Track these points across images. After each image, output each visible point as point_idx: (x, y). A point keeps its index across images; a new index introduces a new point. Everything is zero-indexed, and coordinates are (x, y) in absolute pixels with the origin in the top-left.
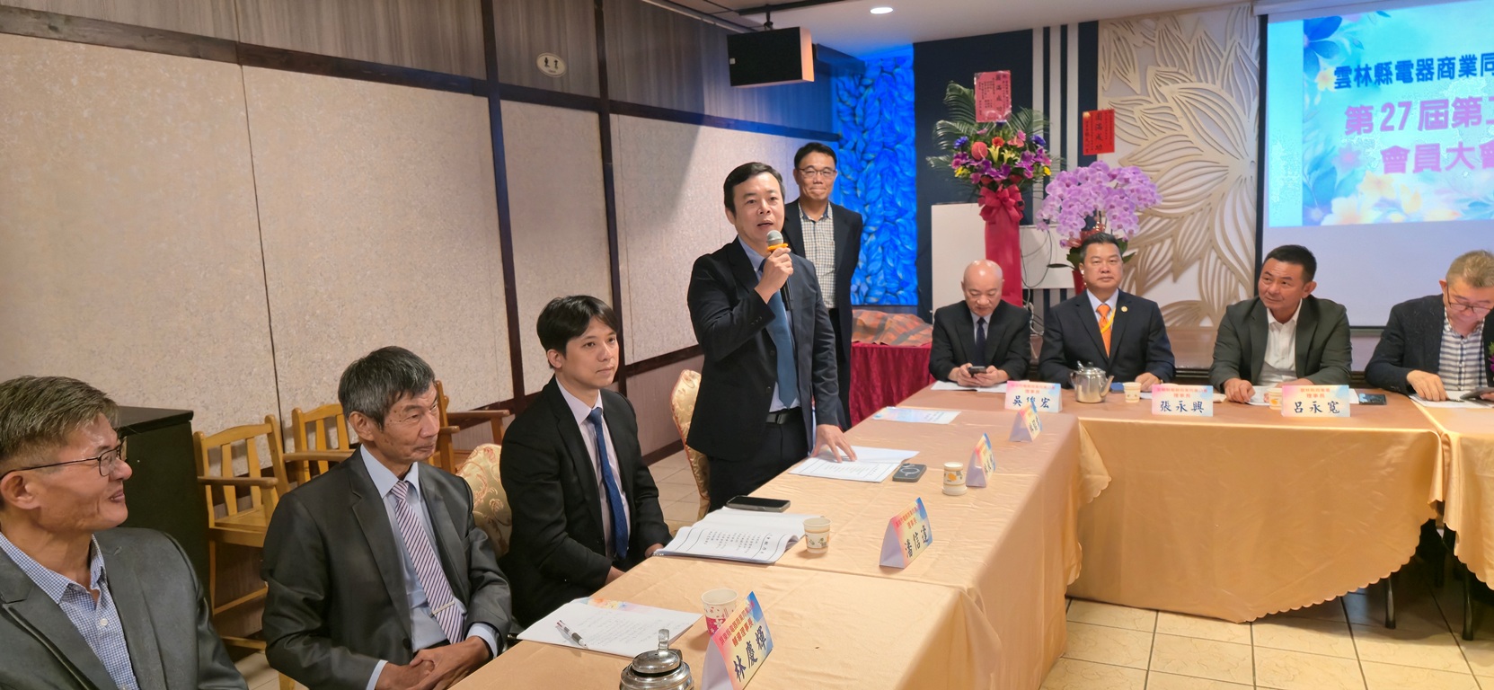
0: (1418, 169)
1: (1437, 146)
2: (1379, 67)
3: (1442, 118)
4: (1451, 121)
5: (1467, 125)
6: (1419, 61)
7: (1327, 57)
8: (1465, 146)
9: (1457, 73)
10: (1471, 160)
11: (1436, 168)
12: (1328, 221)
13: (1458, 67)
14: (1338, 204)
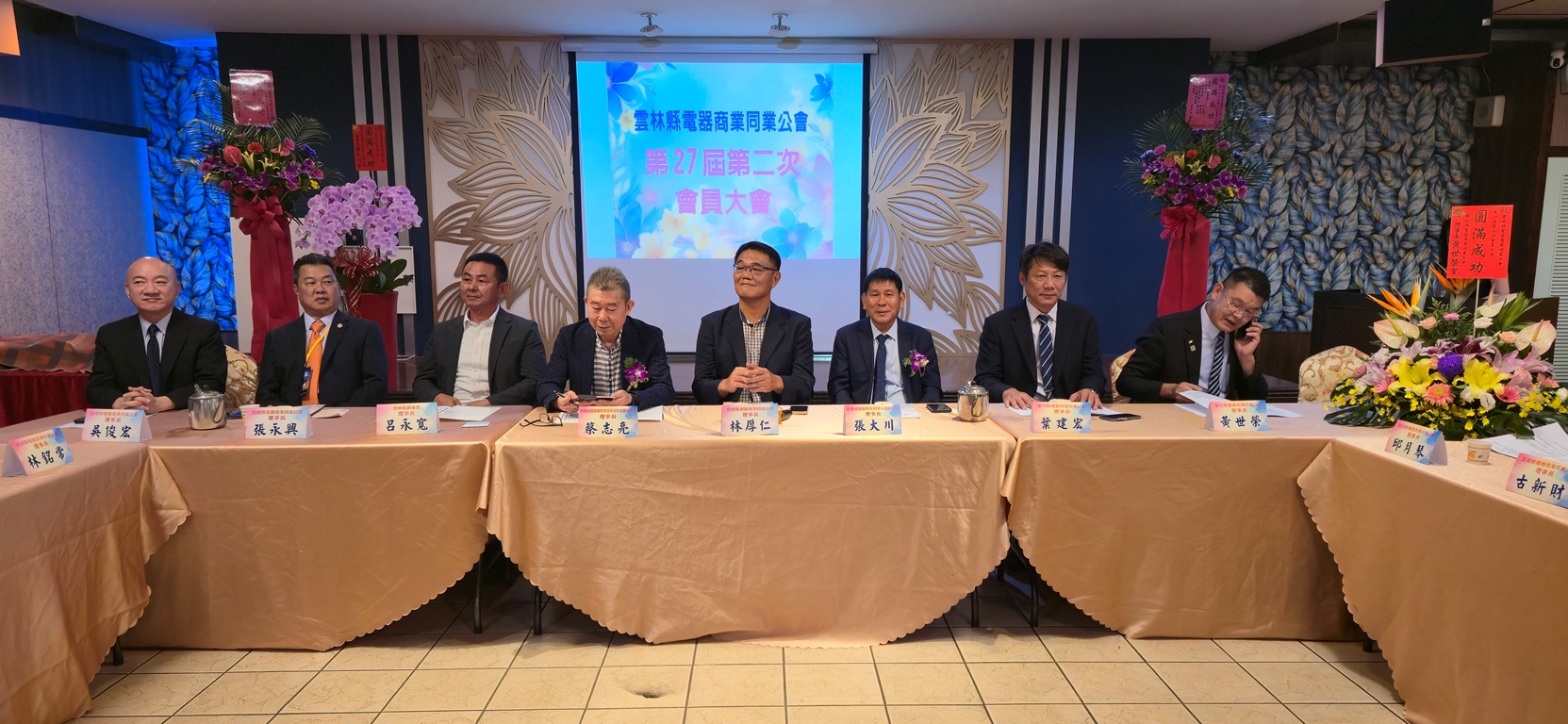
0: (705, 211)
1: (718, 190)
2: (669, 114)
3: (720, 166)
4: (727, 170)
5: (739, 175)
6: (700, 112)
7: (628, 100)
8: (739, 193)
9: (730, 127)
10: (743, 205)
11: (719, 211)
12: (638, 254)
13: (730, 121)
14: (644, 237)
